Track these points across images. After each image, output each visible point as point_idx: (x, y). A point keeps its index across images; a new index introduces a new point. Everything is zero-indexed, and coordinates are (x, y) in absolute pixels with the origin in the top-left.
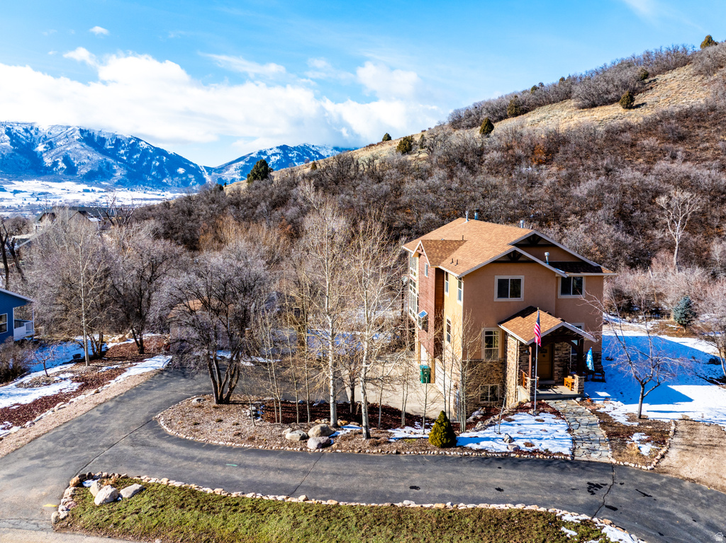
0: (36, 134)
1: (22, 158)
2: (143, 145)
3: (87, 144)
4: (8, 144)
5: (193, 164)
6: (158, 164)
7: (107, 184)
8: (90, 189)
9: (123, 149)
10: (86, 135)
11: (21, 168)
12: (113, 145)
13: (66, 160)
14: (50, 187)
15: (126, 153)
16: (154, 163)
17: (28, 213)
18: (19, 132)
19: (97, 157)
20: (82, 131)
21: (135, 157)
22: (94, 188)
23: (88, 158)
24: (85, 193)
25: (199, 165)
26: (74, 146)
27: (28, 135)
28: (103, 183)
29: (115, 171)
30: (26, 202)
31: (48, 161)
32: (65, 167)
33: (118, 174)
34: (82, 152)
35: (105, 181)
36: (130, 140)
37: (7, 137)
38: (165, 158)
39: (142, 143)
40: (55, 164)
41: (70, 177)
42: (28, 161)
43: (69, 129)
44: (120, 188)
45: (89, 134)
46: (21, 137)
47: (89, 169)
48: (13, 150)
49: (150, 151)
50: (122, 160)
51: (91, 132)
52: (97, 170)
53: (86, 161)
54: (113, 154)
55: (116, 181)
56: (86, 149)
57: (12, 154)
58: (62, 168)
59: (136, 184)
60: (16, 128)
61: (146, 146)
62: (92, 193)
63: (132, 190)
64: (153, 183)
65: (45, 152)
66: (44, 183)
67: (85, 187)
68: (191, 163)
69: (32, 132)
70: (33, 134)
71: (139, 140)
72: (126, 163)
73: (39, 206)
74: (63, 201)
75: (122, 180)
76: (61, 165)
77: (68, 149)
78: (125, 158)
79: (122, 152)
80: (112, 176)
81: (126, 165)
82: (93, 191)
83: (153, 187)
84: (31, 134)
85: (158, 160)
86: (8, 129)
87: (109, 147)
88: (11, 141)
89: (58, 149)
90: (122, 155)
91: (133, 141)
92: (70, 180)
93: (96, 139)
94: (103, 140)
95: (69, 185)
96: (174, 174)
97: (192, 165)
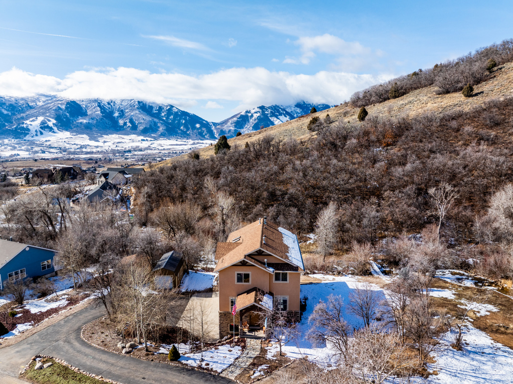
0: (114, 105)
1: (107, 121)
2: (175, 110)
3: (142, 110)
4: (99, 112)
6: (184, 122)
7: (154, 135)
8: (145, 139)
9: (163, 112)
10: (141, 105)
11: (107, 127)
12: (157, 110)
13: (131, 121)
14: (123, 138)
15: (165, 115)
16: (181, 121)
17: (111, 155)
18: (104, 104)
19: (148, 118)
20: (139, 102)
21: (170, 118)
22: (147, 138)
23: (143, 119)
24: (143, 142)
25: (209, 121)
26: (135, 112)
27: (110, 106)
28: (152, 135)
29: (159, 127)
30: (110, 148)
31: (121, 122)
32: (131, 126)
33: (161, 129)
34: (140, 116)
35: (154, 134)
36: (167, 106)
37: (98, 108)
38: (188, 118)
39: (174, 108)
40: (125, 124)
41: (133, 131)
42: (110, 122)
43: (132, 101)
44: (162, 138)
45: (143, 104)
46: (106, 108)
47: (144, 126)
48: (103, 116)
49: (179, 113)
50: (163, 120)
51: (144, 103)
52: (149, 127)
53: (142, 121)
54: (157, 116)
55: (160, 133)
56: (142, 114)
57: (102, 119)
58: (129, 126)
59: (171, 135)
60: (103, 102)
61: (176, 110)
62: (146, 142)
63: (169, 139)
64: (181, 134)
65: (119, 116)
66: (120, 136)
67: (142, 138)
68: (204, 120)
69: (112, 104)
70: (113, 105)
71: (172, 106)
72: (166, 122)
73: (118, 150)
74: (130, 147)
75: (163, 133)
76: (129, 124)
77: (132, 114)
78: (165, 119)
79: (163, 114)
80: (157, 130)
81: (165, 123)
82: (147, 140)
83: (181, 137)
84: (111, 106)
85: (184, 119)
86: (99, 103)
87: (155, 112)
88: (101, 110)
89: (126, 115)
90: (163, 117)
91: (169, 107)
92: (134, 134)
93: (147, 107)
94: (151, 107)
95: (133, 136)
96: (194, 128)
97: (204, 122)
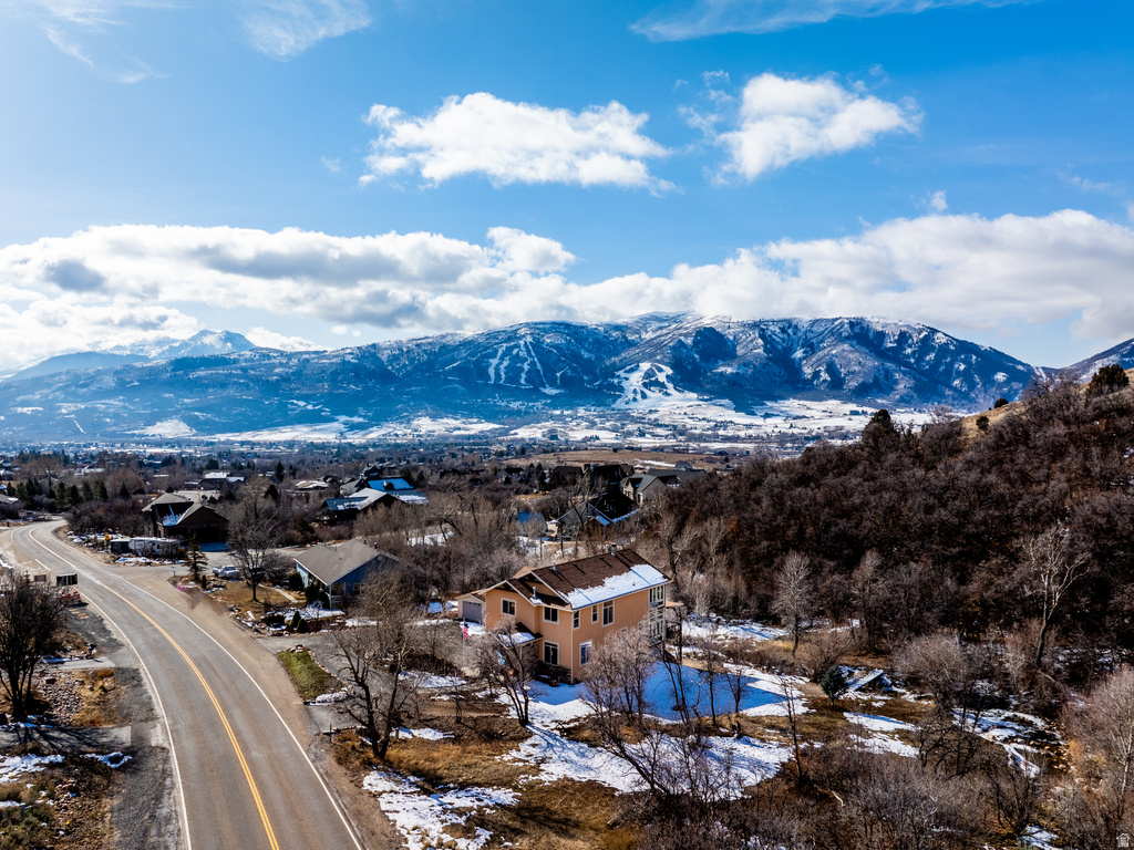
0: (795, 334)
1: (776, 369)
2: (940, 339)
3: (858, 343)
4: (761, 351)
5: (1023, 364)
6: (962, 367)
7: (884, 401)
8: (860, 409)
9: (910, 346)
10: (857, 330)
11: (774, 382)
12: (895, 341)
13: (831, 369)
14: (809, 408)
15: (914, 353)
16: (956, 366)
17: (775, 445)
18: (773, 332)
19: (872, 362)
20: (852, 324)
21: (928, 358)
22: (865, 409)
23: (856, 362)
24: (852, 417)
25: (1033, 365)
26: (841, 348)
27: (785, 336)
28: (879, 401)
29: (896, 382)
30: (776, 430)
31: (808, 371)
32: (829, 379)
33: (901, 386)
34: (851, 356)
35: (883, 398)
36: (920, 332)
37: (760, 341)
38: (974, 357)
39: (939, 335)
40: (816, 375)
41: (835, 392)
42: (783, 372)
43: (837, 323)
44: (902, 408)
45: (862, 328)
46: (777, 339)
47: (861, 380)
48: (767, 358)
49: (952, 347)
50: (908, 365)
51: (865, 325)
52: (871, 381)
53: (856, 368)
54: (895, 355)
55: (898, 397)
56: (856, 351)
57: (766, 364)
58: (825, 381)
59: (927, 400)
60: (771, 328)
61: (944, 341)
62: (862, 418)
63: (920, 411)
64: (954, 399)
65: (804, 358)
66: (801, 402)
67: (853, 407)
68: (1020, 363)
69: (790, 331)
70: (791, 334)
71: (934, 331)
72: (914, 369)
73: (793, 434)
74: (822, 429)
75: (906, 395)
76: (824, 376)
77: (834, 352)
78: (912, 361)
79: (909, 351)
80: (892, 389)
81: (914, 371)
82: (864, 413)
83: (953, 405)
84: (789, 335)
85: (962, 361)
86: (763, 330)
87: (890, 345)
88: (765, 346)
89: (821, 354)
90: (908, 356)
91: (925, 333)
92: (835, 398)
93: (871, 334)
94: (881, 335)
95: (832, 404)
96: (988, 381)
97: (1020, 367)
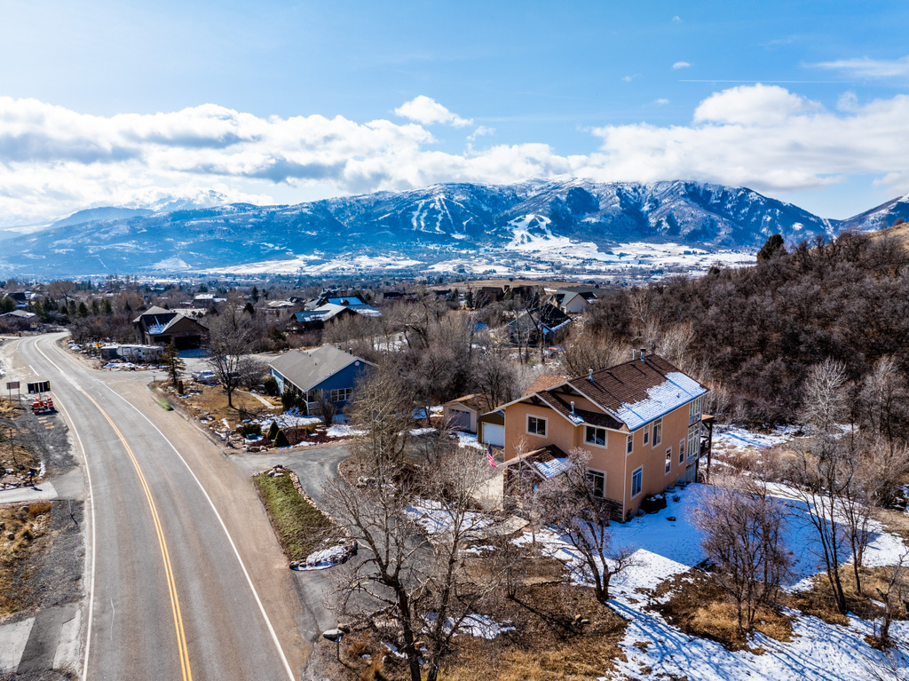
0: (644, 193)
1: (629, 220)
2: (753, 197)
3: (691, 200)
4: (617, 205)
5: (814, 217)
6: (769, 219)
7: (709, 244)
8: (691, 250)
9: (730, 202)
10: (691, 189)
11: (628, 230)
12: (719, 198)
13: (670, 219)
14: (653, 249)
15: (733, 207)
16: (764, 218)
17: (628, 277)
18: (627, 192)
19: (701, 214)
20: (686, 185)
21: (743, 211)
22: (695, 250)
23: (692, 215)
24: (686, 256)
25: (822, 217)
26: (679, 203)
27: (636, 194)
28: (706, 244)
29: (719, 230)
30: (629, 266)
31: (652, 221)
32: (669, 227)
33: (722, 233)
34: (686, 210)
35: (708, 241)
36: (739, 190)
37: (617, 198)
38: (778, 211)
39: (752, 194)
40: (659, 224)
41: (672, 237)
42: (634, 222)
43: (675, 184)
44: (723, 249)
45: (695, 188)
46: (630, 197)
47: (692, 228)
48: (623, 211)
49: (761, 203)
50: (728, 216)
51: (697, 186)
52: (700, 229)
53: (689, 219)
54: (719, 209)
55: (719, 241)
56: (690, 206)
57: (622, 216)
58: (665, 229)
59: (742, 244)
60: (626, 188)
61: (756, 198)
62: (693, 256)
63: (736, 252)
64: (761, 243)
65: (650, 211)
66: (648, 245)
67: (686, 248)
68: (812, 216)
69: (640, 190)
70: (641, 193)
71: (749, 191)
72: (732, 219)
73: (641, 269)
74: (663, 265)
75: (726, 240)
76: (665, 225)
77: (673, 206)
78: (732, 213)
79: (729, 206)
80: (716, 235)
81: (733, 221)
82: (694, 253)
84: (639, 194)
85: (769, 214)
86: (619, 189)
87: (715, 202)
88: (621, 202)
89: (663, 208)
90: (729, 210)
91: (742, 192)
92: (672, 241)
93: (701, 193)
94: (708, 194)
95: (671, 246)
96: (788, 230)
97: (812, 219)
